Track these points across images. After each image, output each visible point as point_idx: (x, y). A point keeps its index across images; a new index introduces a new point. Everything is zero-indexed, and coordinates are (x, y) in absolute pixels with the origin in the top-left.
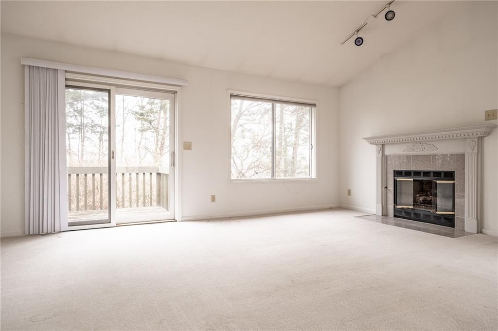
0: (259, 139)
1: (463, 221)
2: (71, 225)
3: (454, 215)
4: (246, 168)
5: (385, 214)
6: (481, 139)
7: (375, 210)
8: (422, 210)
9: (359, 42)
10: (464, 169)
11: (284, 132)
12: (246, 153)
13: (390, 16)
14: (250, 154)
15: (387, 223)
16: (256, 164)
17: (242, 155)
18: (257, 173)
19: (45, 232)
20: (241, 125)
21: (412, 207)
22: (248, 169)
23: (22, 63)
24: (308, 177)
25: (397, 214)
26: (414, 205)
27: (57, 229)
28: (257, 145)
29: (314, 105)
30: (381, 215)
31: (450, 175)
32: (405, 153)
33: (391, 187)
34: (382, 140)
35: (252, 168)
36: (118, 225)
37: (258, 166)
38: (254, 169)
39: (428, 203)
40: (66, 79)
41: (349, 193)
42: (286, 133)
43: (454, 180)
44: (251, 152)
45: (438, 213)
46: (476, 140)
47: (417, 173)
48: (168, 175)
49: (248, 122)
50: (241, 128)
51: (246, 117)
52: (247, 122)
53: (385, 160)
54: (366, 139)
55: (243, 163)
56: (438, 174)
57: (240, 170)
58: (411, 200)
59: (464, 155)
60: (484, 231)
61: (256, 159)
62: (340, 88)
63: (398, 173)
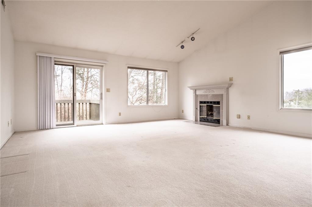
0: (142, 84)
1: (223, 121)
2: (57, 125)
3: (220, 119)
4: (135, 101)
5: (196, 121)
6: (228, 88)
7: (192, 119)
8: (210, 118)
9: (182, 47)
10: (223, 100)
11: (156, 80)
12: (135, 93)
13: (193, 39)
14: (137, 93)
15: (197, 124)
16: (140, 98)
17: (133, 93)
18: (141, 103)
19: (47, 128)
20: (132, 77)
21: (206, 117)
22: (136, 101)
23: (37, 55)
24: (164, 104)
25: (201, 120)
26: (207, 116)
27: (52, 127)
28: (141, 88)
29: (167, 71)
30: (195, 121)
31: (218, 103)
32: (204, 93)
33: (199, 109)
34: (195, 88)
35: (138, 100)
36: (77, 126)
37: (141, 99)
38: (139, 101)
39: (212, 115)
40: (55, 61)
41: (183, 111)
42: (157, 81)
43: (219, 105)
44: (138, 92)
45: (214, 118)
46: (226, 89)
47: (208, 102)
48: (99, 104)
49: (137, 75)
50: (132, 78)
51: (135, 72)
52: (135, 75)
53: (196, 96)
54: (189, 87)
55: (134, 98)
56: (215, 103)
57: (132, 101)
58: (206, 114)
59: (223, 95)
60: (229, 124)
61: (140, 96)
62: (179, 63)
63: (201, 102)
